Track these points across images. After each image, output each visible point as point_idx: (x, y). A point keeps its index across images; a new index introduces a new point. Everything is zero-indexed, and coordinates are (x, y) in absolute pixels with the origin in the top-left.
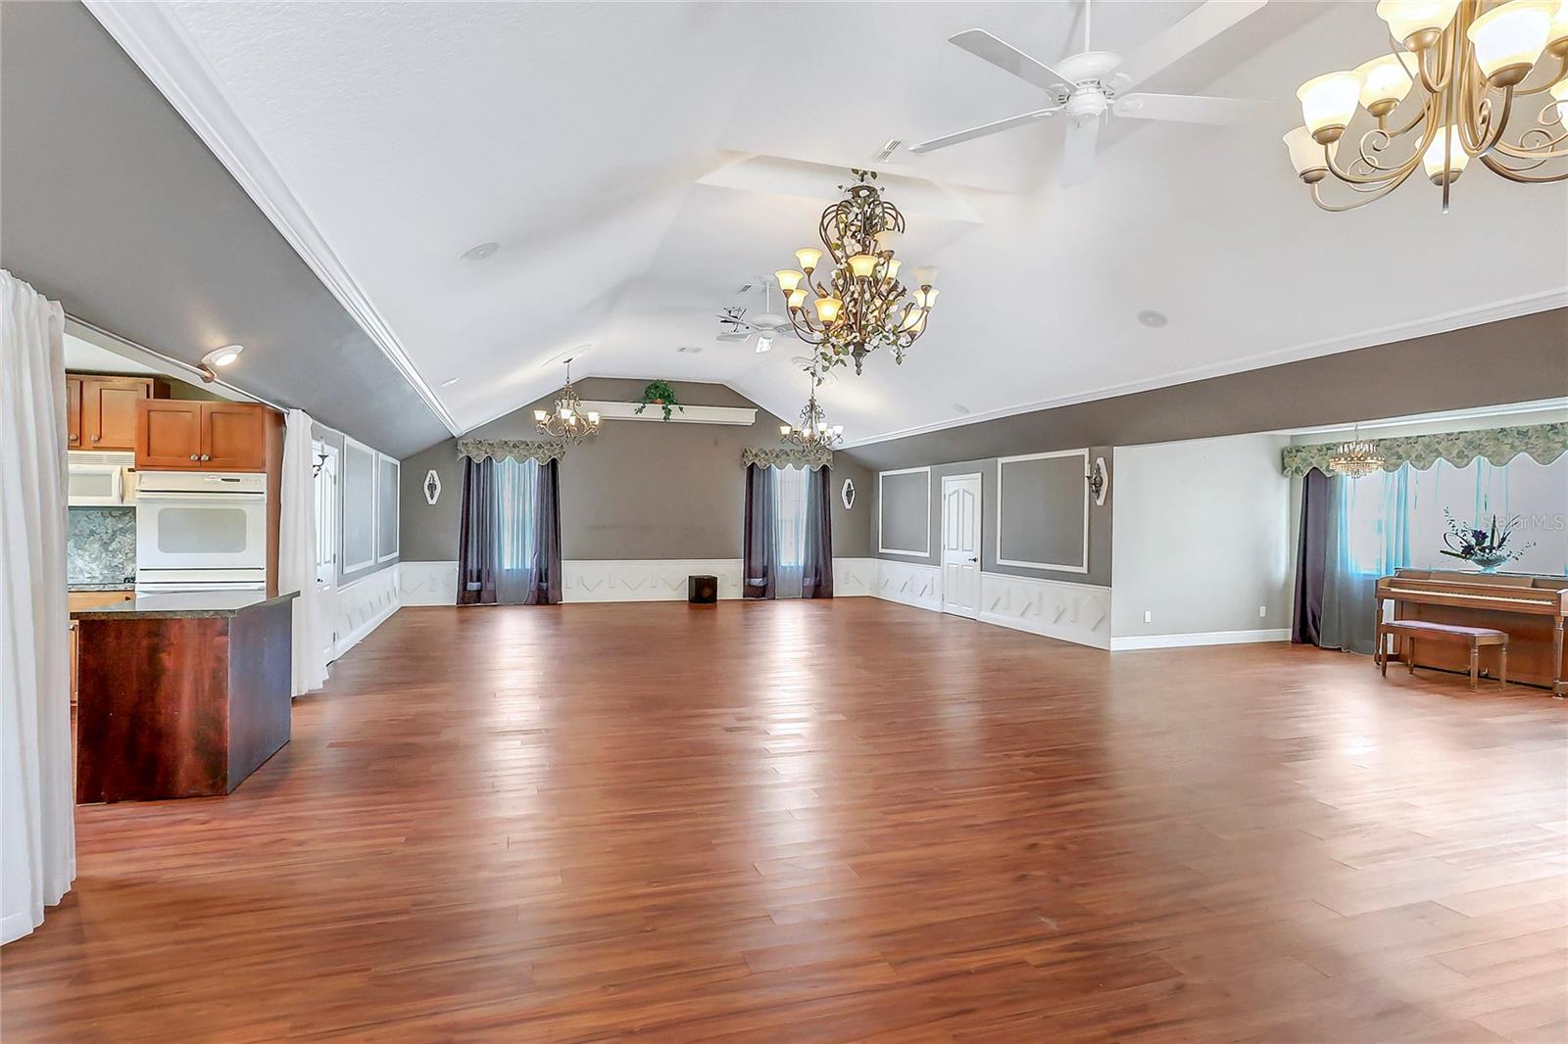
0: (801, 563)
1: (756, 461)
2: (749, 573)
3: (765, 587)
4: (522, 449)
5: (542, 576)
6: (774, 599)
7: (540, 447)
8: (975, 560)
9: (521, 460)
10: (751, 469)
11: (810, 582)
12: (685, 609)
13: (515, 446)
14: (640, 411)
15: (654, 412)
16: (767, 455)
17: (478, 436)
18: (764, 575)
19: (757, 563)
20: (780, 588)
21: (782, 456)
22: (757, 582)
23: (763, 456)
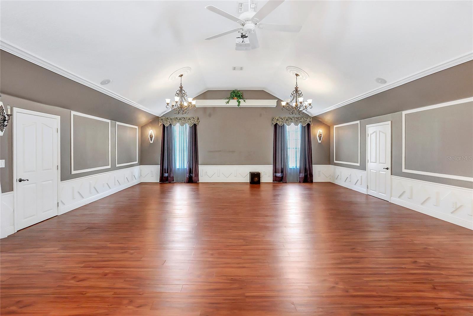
0: (298, 167)
1: (278, 122)
2: (275, 171)
3: (282, 177)
4: (182, 120)
5: (190, 171)
6: (286, 183)
7: (189, 119)
8: (387, 169)
9: (182, 125)
10: (276, 126)
11: (302, 175)
12: (248, 187)
13: (180, 119)
14: (228, 102)
15: (233, 103)
16: (282, 119)
17: (166, 117)
18: (282, 172)
19: (279, 167)
20: (289, 178)
21: (289, 120)
22: (279, 175)
23: (280, 120)
